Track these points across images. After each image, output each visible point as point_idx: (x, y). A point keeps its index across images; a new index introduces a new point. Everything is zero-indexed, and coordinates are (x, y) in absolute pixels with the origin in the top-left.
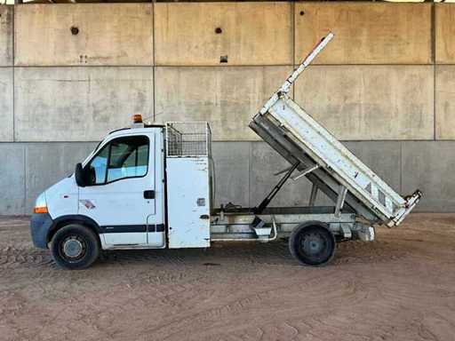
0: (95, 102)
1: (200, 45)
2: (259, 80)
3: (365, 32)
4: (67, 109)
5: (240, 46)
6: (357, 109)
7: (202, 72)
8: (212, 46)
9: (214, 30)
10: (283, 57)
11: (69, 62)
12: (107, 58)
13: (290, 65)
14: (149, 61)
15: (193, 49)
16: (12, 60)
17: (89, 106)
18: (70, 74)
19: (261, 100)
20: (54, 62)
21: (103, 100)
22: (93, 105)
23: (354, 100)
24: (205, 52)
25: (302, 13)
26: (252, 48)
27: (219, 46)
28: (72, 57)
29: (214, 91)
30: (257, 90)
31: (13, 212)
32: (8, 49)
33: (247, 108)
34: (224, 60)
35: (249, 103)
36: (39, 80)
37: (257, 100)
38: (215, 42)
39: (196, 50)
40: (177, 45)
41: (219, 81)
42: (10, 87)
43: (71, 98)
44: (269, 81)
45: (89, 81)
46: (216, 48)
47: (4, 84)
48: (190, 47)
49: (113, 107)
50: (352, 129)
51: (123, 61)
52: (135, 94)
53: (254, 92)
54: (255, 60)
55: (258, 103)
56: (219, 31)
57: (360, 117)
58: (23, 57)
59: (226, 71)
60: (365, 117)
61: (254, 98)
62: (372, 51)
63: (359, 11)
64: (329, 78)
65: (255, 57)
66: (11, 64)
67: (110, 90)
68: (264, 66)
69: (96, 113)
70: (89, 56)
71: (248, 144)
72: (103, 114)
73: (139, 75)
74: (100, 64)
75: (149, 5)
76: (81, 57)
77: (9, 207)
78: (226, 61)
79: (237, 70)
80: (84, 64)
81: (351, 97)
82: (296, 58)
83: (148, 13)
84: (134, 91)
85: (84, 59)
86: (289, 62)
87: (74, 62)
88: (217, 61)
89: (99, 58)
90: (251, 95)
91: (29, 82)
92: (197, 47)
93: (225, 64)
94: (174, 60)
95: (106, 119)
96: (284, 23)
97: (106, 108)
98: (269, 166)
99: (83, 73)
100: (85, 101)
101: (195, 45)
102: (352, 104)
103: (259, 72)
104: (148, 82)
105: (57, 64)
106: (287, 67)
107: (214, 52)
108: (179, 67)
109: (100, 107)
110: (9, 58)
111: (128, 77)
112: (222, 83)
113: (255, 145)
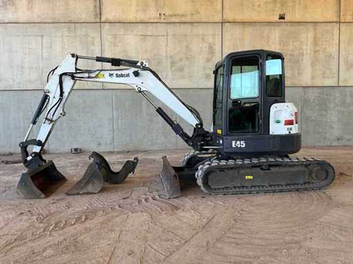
0: (172, 54)
1: (262, 4)
2: (311, 35)
5: (295, 5)
7: (263, 28)
8: (271, 5)
10: (331, 15)
11: (150, 18)
12: (183, 15)
14: (218, 18)
15: (256, 7)
16: (99, 16)
18: (150, 30)
19: (312, 53)
20: (136, 18)
21: (179, 52)
22: (171, 57)
24: (266, 10)
27: (278, 5)
28: (152, 14)
29: (273, 43)
30: (309, 43)
32: (95, 6)
33: (301, 58)
34: (282, 17)
35: (303, 55)
36: (123, 35)
37: (309, 52)
39: (258, 9)
40: (242, 5)
41: (277, 35)
42: (97, 40)
44: (319, 35)
45: (167, 35)
47: (93, 38)
49: (187, 58)
51: (196, 18)
52: (206, 47)
53: (307, 45)
55: (310, 54)
58: (109, 14)
59: (284, 27)
61: (307, 50)
66: (98, 20)
67: (185, 44)
68: (315, 23)
69: (173, 63)
70: (166, 14)
71: (300, 90)
72: (179, 64)
73: (209, 31)
74: (177, 21)
76: (160, 14)
77: (99, 144)
78: (284, 18)
79: (293, 26)
80: (162, 20)
82: (341, 17)
84: (205, 45)
85: (163, 17)
86: (335, 20)
87: (154, 19)
88: (276, 18)
89: (175, 15)
90: (304, 47)
91: (115, 37)
92: (259, 5)
93: (282, 20)
94: (239, 18)
95: (181, 69)
97: (181, 60)
98: (317, 107)
99: (162, 29)
100: (164, 54)
101: (258, 4)
103: (311, 27)
104: (217, 36)
105: (138, 21)
106: (334, 24)
107: (273, 10)
108: (243, 23)
109: (177, 59)
110: (96, 15)
111: (201, 33)
112: (280, 37)
113: (306, 90)
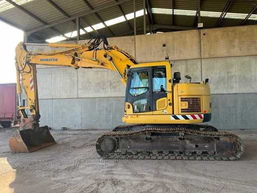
3: (237, 40)
4: (99, 83)
6: (234, 78)
9: (162, 45)
13: (199, 59)
17: (108, 82)
23: (233, 74)
25: (204, 34)
26: (180, 52)
31: (77, 128)
38: (163, 51)
43: (100, 78)
46: (163, 53)
48: (151, 54)
50: (232, 88)
54: (182, 57)
56: (164, 45)
57: (236, 82)
60: (239, 82)
62: (241, 50)
63: (233, 31)
64: (219, 64)
65: (182, 56)
75: (133, 37)
81: (231, 73)
83: (132, 40)
96: (196, 39)
102: (231, 76)
